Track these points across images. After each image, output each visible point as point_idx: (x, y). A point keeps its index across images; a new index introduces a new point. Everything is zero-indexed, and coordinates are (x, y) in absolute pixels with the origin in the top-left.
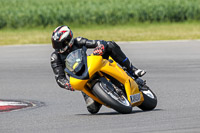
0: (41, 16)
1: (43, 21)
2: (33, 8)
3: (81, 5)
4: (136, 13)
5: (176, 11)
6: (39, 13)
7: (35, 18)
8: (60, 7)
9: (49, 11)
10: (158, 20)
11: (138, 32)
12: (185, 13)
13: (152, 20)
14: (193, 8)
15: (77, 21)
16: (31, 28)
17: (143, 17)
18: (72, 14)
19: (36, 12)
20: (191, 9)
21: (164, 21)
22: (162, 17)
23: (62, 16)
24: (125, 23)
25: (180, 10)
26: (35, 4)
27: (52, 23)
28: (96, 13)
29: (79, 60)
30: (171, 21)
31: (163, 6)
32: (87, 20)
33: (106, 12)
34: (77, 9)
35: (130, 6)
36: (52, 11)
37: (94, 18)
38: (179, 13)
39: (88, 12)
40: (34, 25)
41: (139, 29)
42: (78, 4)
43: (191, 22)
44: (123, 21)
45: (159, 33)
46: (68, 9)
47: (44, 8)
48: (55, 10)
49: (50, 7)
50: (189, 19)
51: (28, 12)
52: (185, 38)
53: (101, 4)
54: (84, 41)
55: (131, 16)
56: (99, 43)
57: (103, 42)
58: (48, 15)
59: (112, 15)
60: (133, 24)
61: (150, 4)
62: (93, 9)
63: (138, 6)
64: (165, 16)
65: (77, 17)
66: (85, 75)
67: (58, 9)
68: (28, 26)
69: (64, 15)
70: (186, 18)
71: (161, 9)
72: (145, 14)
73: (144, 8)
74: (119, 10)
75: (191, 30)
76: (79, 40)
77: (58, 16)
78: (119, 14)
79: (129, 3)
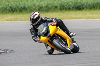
0: (11, 7)
1: (12, 10)
2: (7, 4)
3: (31, 2)
4: (59, 6)
5: (79, 5)
6: (10, 6)
7: (8, 8)
8: (21, 3)
9: (15, 5)
10: (70, 9)
11: (60, 15)
12: (83, 6)
13: (66, 10)
14: (87, 3)
15: (29, 10)
16: (6, 13)
17: (62, 8)
18: (27, 7)
19: (9, 5)
20: (86, 4)
21: (73, 10)
22: (72, 8)
23: (22, 8)
24: (53, 11)
25: (80, 4)
26: (8, 2)
27: (17, 11)
28: (39, 6)
29: (45, 28)
30: (76, 10)
31: (72, 3)
32: (34, 9)
33: (44, 5)
34: (29, 4)
35: (56, 3)
36: (16, 5)
37: (38, 8)
38: (80, 6)
39: (35, 6)
40: (8, 12)
41: (60, 14)
42: (30, 1)
43: (86, 10)
44: (52, 10)
45: (70, 16)
46: (25, 4)
47: (13, 3)
48: (18, 5)
49: (16, 3)
50: (85, 9)
51: (5, 5)
52: (83, 18)
53: (41, 1)
54: (46, 19)
55: (56, 7)
56: (54, 20)
57: (56, 19)
58: (15, 7)
59: (47, 7)
60: (57, 11)
61: (66, 2)
62: (37, 4)
63: (60, 2)
64: (73, 8)
65: (29, 8)
66: (49, 35)
67: (20, 4)
68: (4, 12)
69: (23, 7)
70: (83, 9)
71: (71, 4)
72: (63, 6)
73: (63, 3)
74: (50, 4)
75: (86, 14)
76: (44, 18)
77: (20, 7)
78: (50, 6)
79: (55, 1)
